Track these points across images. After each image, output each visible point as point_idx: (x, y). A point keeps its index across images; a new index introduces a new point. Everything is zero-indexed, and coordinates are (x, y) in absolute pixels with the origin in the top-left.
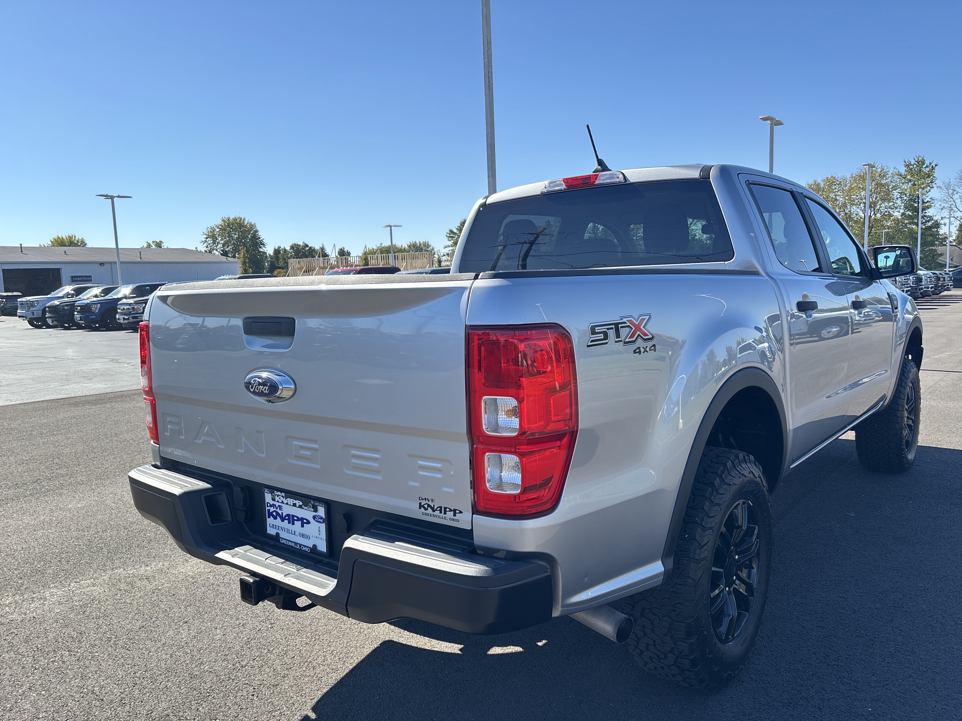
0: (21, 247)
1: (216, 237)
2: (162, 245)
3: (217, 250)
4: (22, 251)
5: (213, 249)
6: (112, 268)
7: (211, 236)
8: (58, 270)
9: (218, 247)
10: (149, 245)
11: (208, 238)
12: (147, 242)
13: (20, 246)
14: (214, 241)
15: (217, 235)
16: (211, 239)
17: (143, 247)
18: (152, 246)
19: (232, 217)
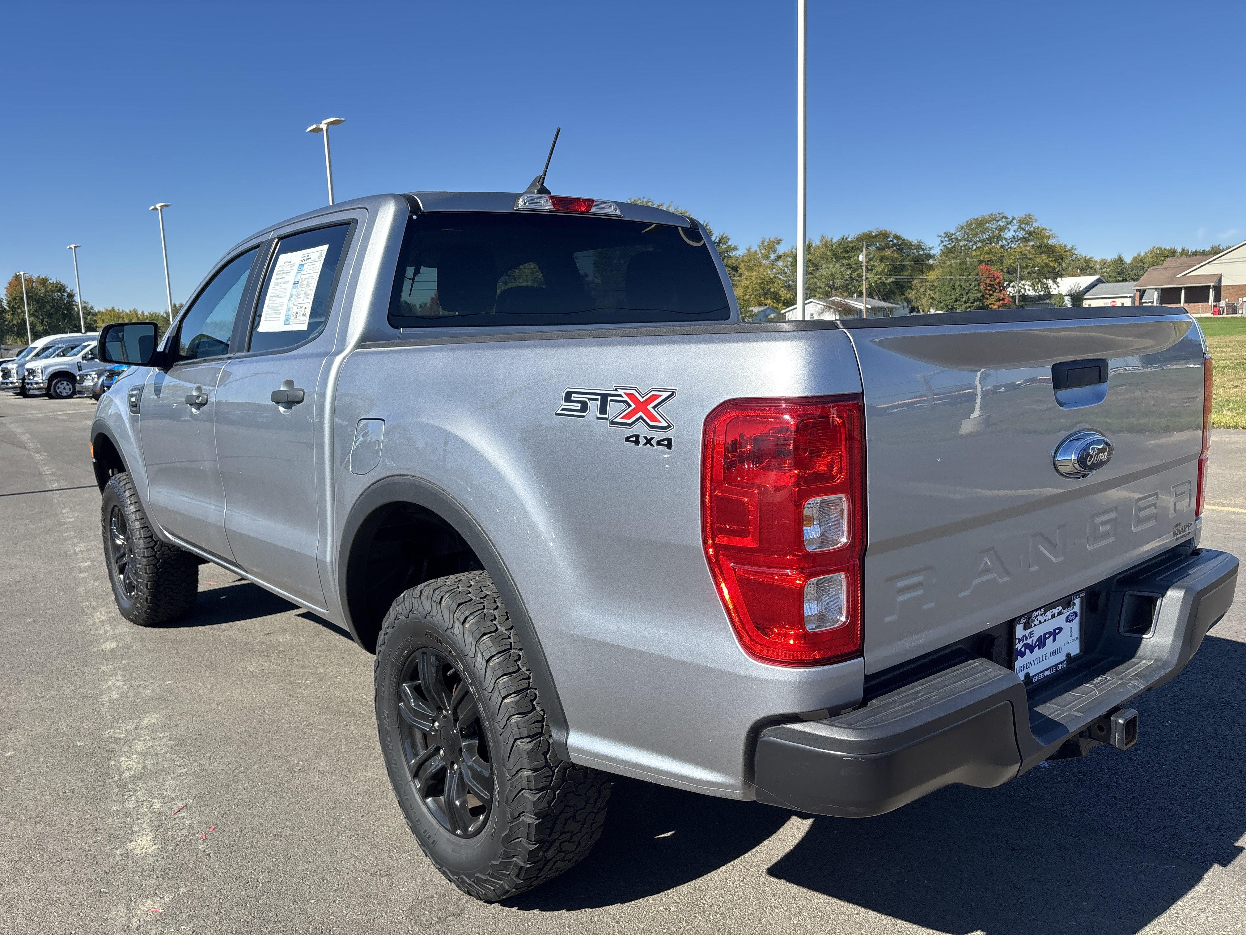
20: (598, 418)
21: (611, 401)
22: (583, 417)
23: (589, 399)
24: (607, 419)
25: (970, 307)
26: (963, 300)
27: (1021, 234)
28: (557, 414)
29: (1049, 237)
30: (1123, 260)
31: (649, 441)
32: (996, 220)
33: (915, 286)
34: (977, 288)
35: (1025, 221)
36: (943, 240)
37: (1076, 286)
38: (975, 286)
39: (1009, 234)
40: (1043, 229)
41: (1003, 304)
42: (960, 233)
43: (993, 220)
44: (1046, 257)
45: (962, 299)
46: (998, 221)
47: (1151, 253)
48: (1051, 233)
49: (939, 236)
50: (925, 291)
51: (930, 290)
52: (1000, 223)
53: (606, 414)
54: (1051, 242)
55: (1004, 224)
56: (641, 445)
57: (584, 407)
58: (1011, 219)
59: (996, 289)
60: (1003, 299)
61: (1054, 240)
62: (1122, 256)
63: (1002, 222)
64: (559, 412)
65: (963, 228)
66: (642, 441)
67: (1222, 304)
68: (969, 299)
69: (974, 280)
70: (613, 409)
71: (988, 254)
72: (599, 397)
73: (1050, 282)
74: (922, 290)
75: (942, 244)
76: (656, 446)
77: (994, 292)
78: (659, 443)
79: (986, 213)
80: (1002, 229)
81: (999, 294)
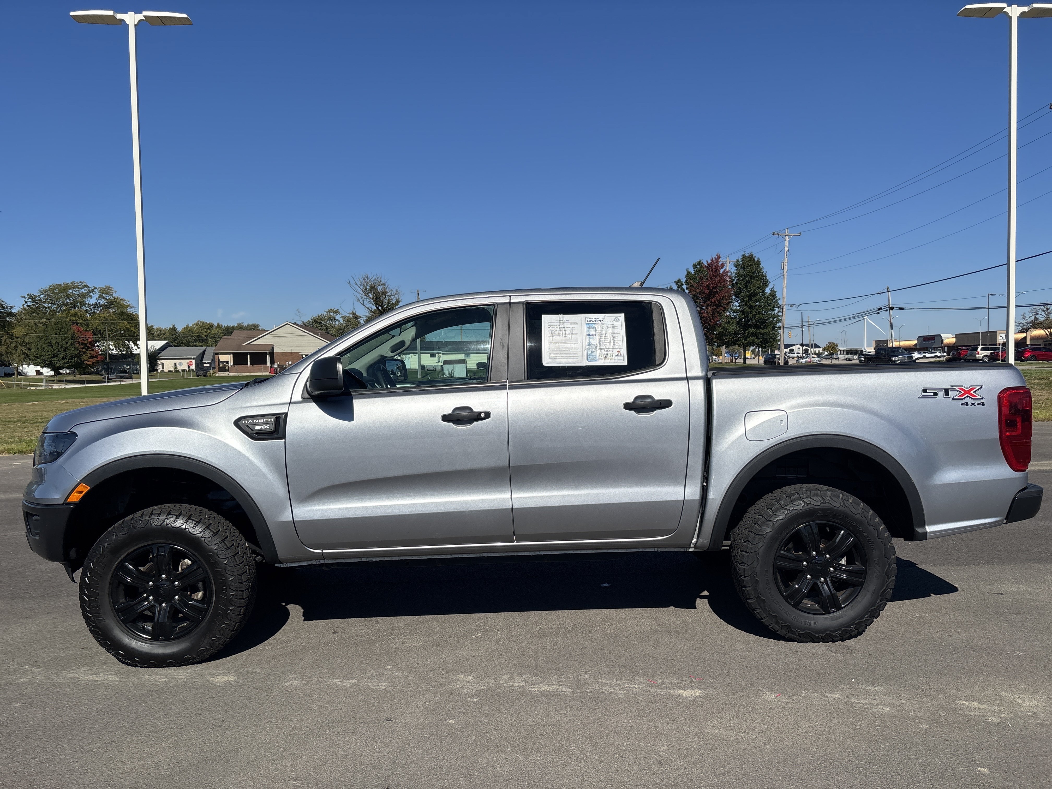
20: (944, 398)
21: (950, 391)
22: (936, 398)
23: (938, 391)
24: (950, 398)
25: (68, 363)
26: (61, 356)
27: (103, 302)
28: (919, 398)
29: (129, 306)
30: (176, 329)
31: (973, 404)
32: (78, 288)
33: (5, 342)
34: (73, 346)
35: (105, 291)
36: (26, 300)
37: (152, 348)
38: (72, 344)
39: (92, 301)
40: (122, 299)
41: (96, 360)
42: (44, 296)
43: (75, 287)
44: (127, 323)
45: (59, 355)
46: (81, 288)
47: (197, 325)
48: (129, 303)
49: (22, 297)
50: (16, 347)
51: (21, 346)
52: (83, 290)
53: (949, 396)
54: (129, 310)
55: (85, 292)
56: (969, 406)
57: (935, 394)
58: (93, 288)
59: (89, 348)
60: (96, 357)
61: (132, 310)
62: (175, 326)
63: (85, 290)
64: (920, 397)
65: (46, 291)
66: (970, 404)
67: (276, 366)
68: (66, 356)
69: (70, 338)
70: (952, 394)
71: (74, 316)
72: (944, 390)
73: (131, 344)
74: (13, 345)
75: (27, 304)
76: (977, 406)
77: (87, 350)
78: (978, 404)
79: (69, 281)
80: (84, 296)
81: (92, 352)
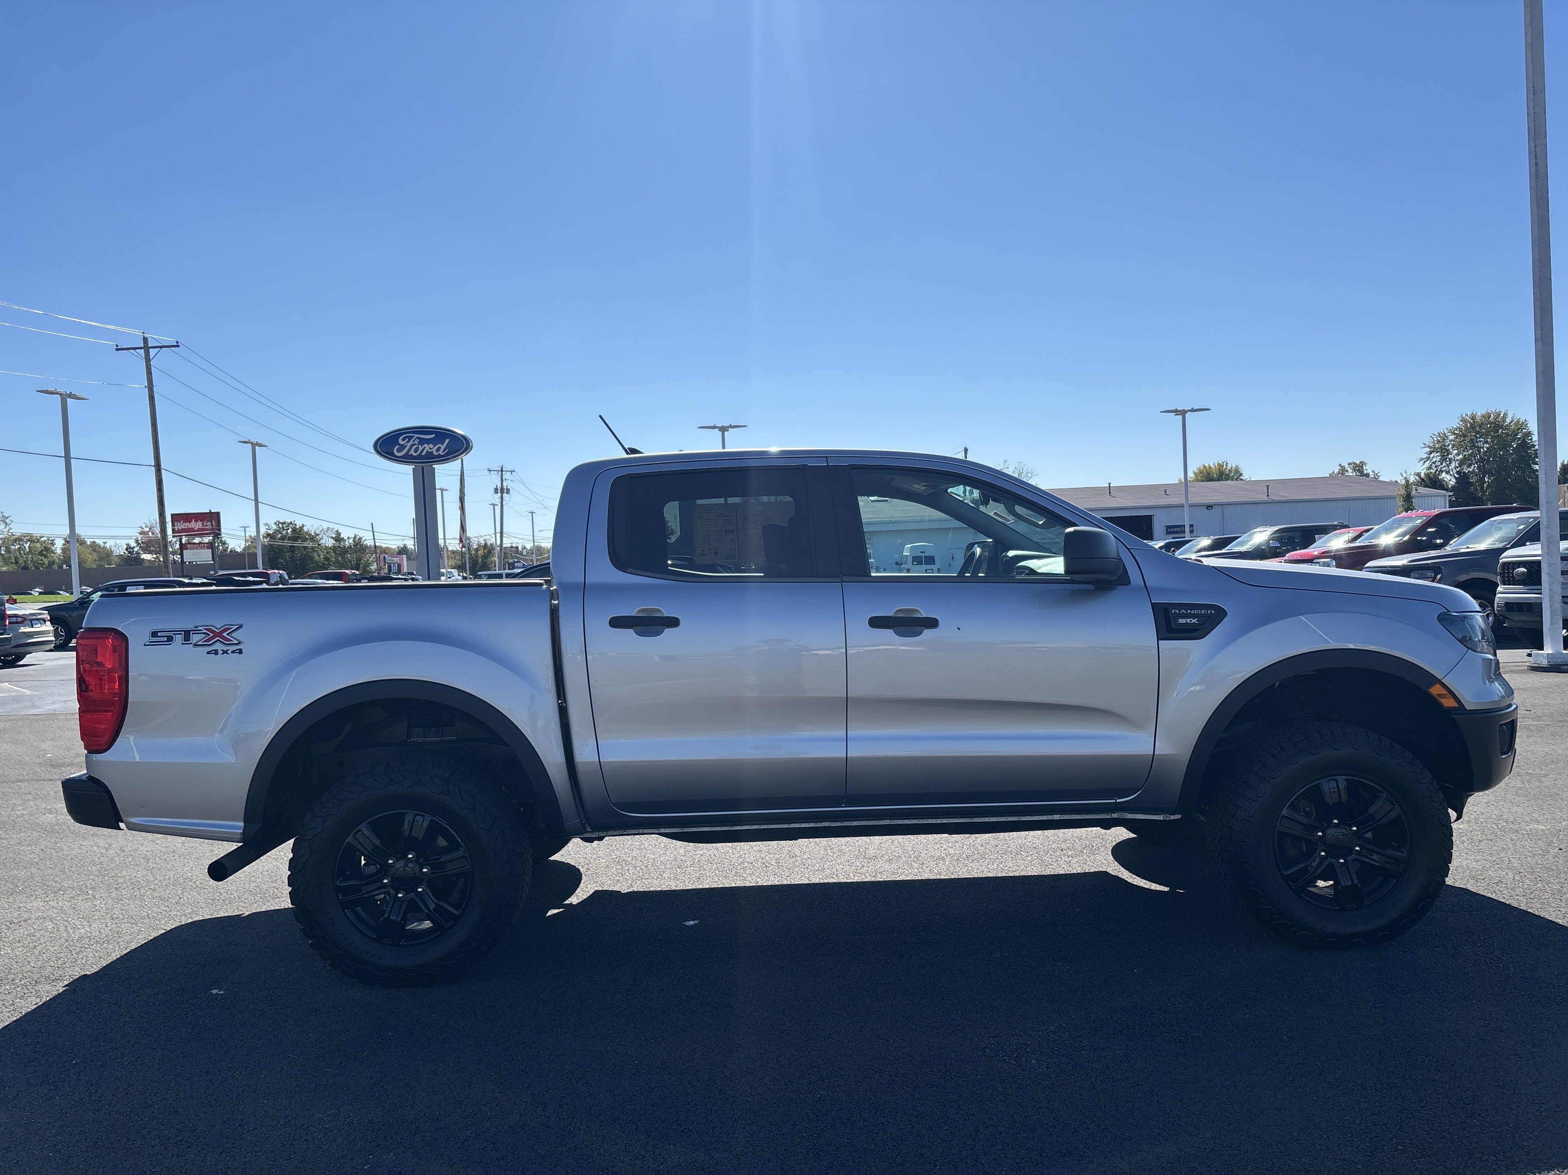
0: (1110, 487)
1: (1448, 450)
2: (1364, 467)
3: (1448, 472)
4: (1110, 493)
5: (1442, 471)
6: (1223, 512)
7: (1438, 448)
8: (1150, 518)
9: (1450, 468)
10: (1343, 470)
11: (1433, 452)
12: (1340, 465)
13: (1108, 485)
14: (1443, 456)
15: (1450, 446)
16: (1439, 454)
17: (1333, 473)
18: (1347, 471)
19: (1480, 412)
